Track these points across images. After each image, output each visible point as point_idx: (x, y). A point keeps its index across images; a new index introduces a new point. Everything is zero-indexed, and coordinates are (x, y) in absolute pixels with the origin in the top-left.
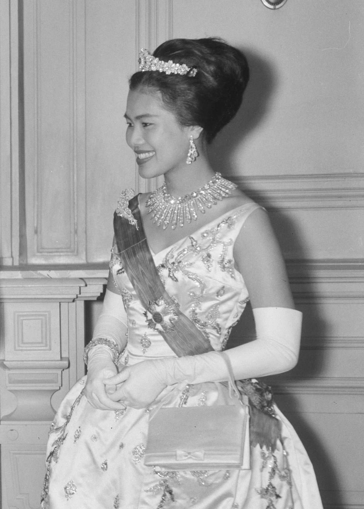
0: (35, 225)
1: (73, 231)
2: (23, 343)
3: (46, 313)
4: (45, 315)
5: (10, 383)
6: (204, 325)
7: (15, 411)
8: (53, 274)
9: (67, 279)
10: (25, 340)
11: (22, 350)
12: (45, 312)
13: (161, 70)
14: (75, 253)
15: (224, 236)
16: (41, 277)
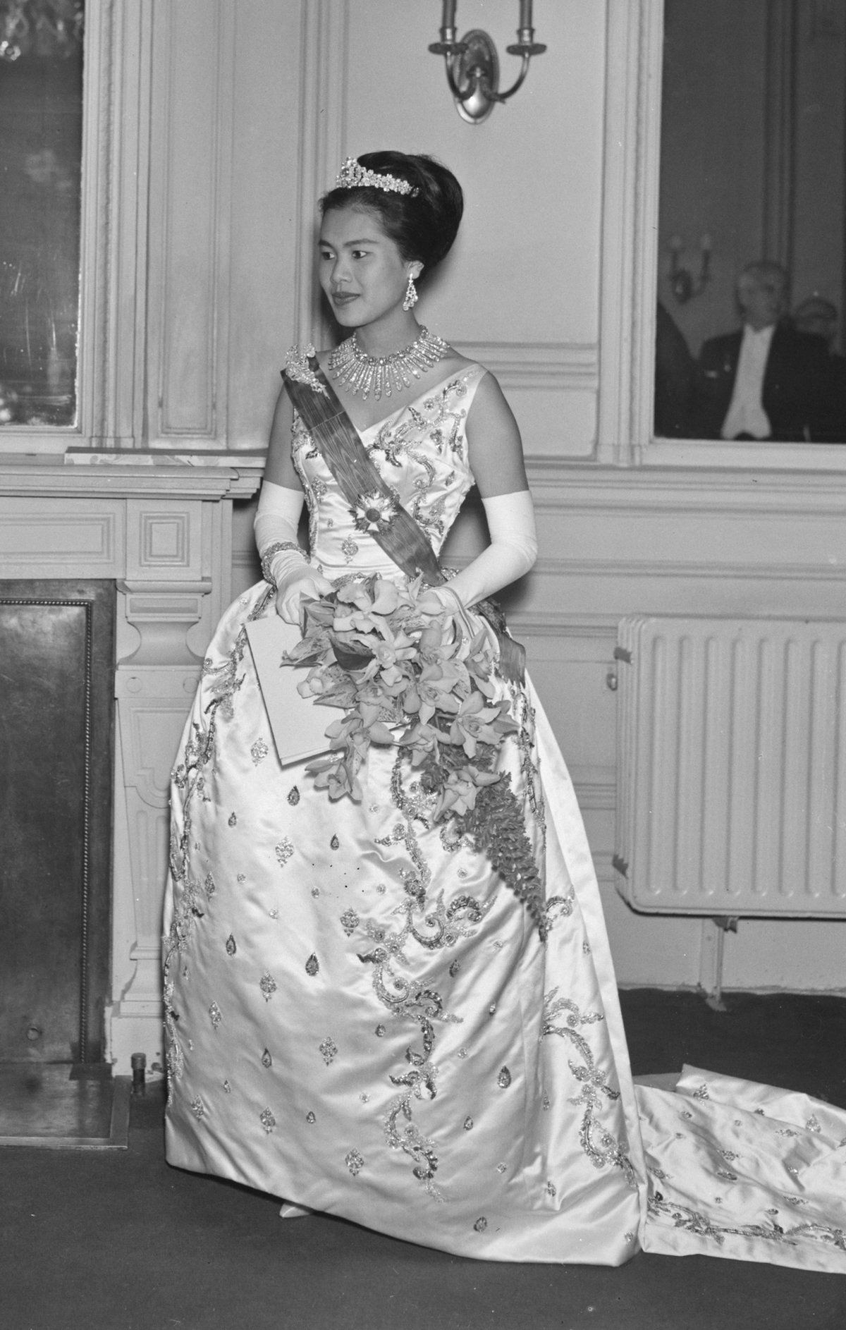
0: (160, 394)
1: (210, 404)
2: (152, 556)
3: (183, 515)
4: (181, 518)
5: (132, 612)
6: (427, 523)
7: (137, 651)
8: (196, 461)
9: (214, 468)
10: (154, 552)
11: (149, 566)
12: (183, 513)
13: (377, 186)
14: (212, 436)
15: (454, 405)
16: (179, 464)
